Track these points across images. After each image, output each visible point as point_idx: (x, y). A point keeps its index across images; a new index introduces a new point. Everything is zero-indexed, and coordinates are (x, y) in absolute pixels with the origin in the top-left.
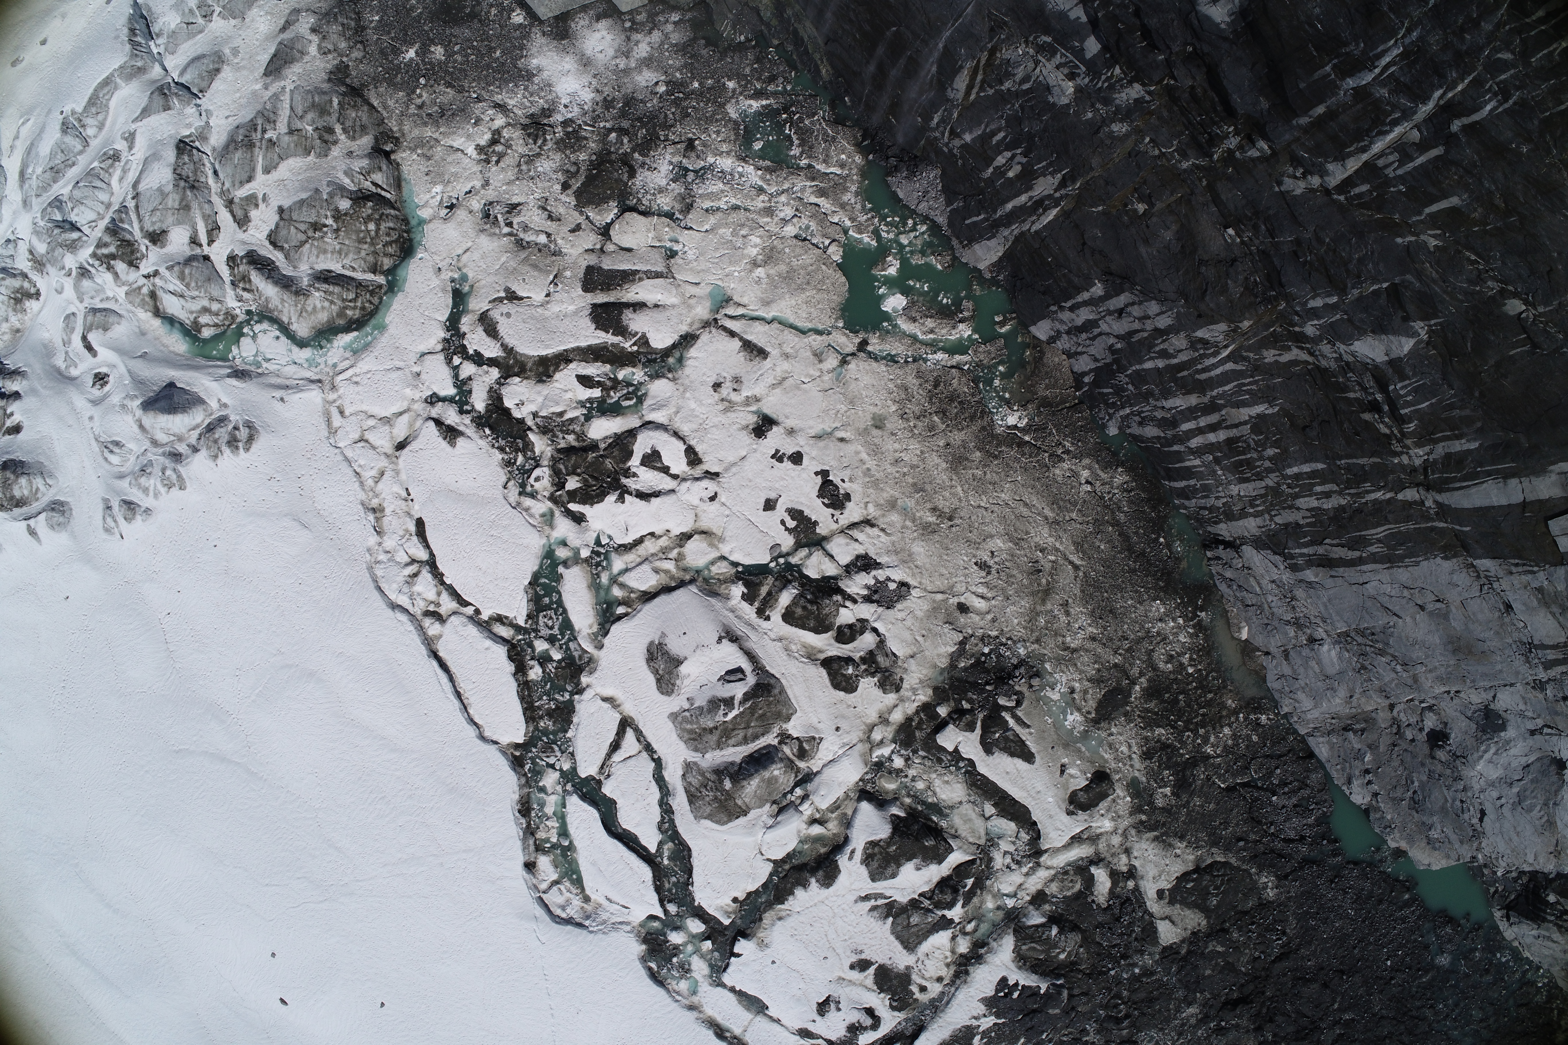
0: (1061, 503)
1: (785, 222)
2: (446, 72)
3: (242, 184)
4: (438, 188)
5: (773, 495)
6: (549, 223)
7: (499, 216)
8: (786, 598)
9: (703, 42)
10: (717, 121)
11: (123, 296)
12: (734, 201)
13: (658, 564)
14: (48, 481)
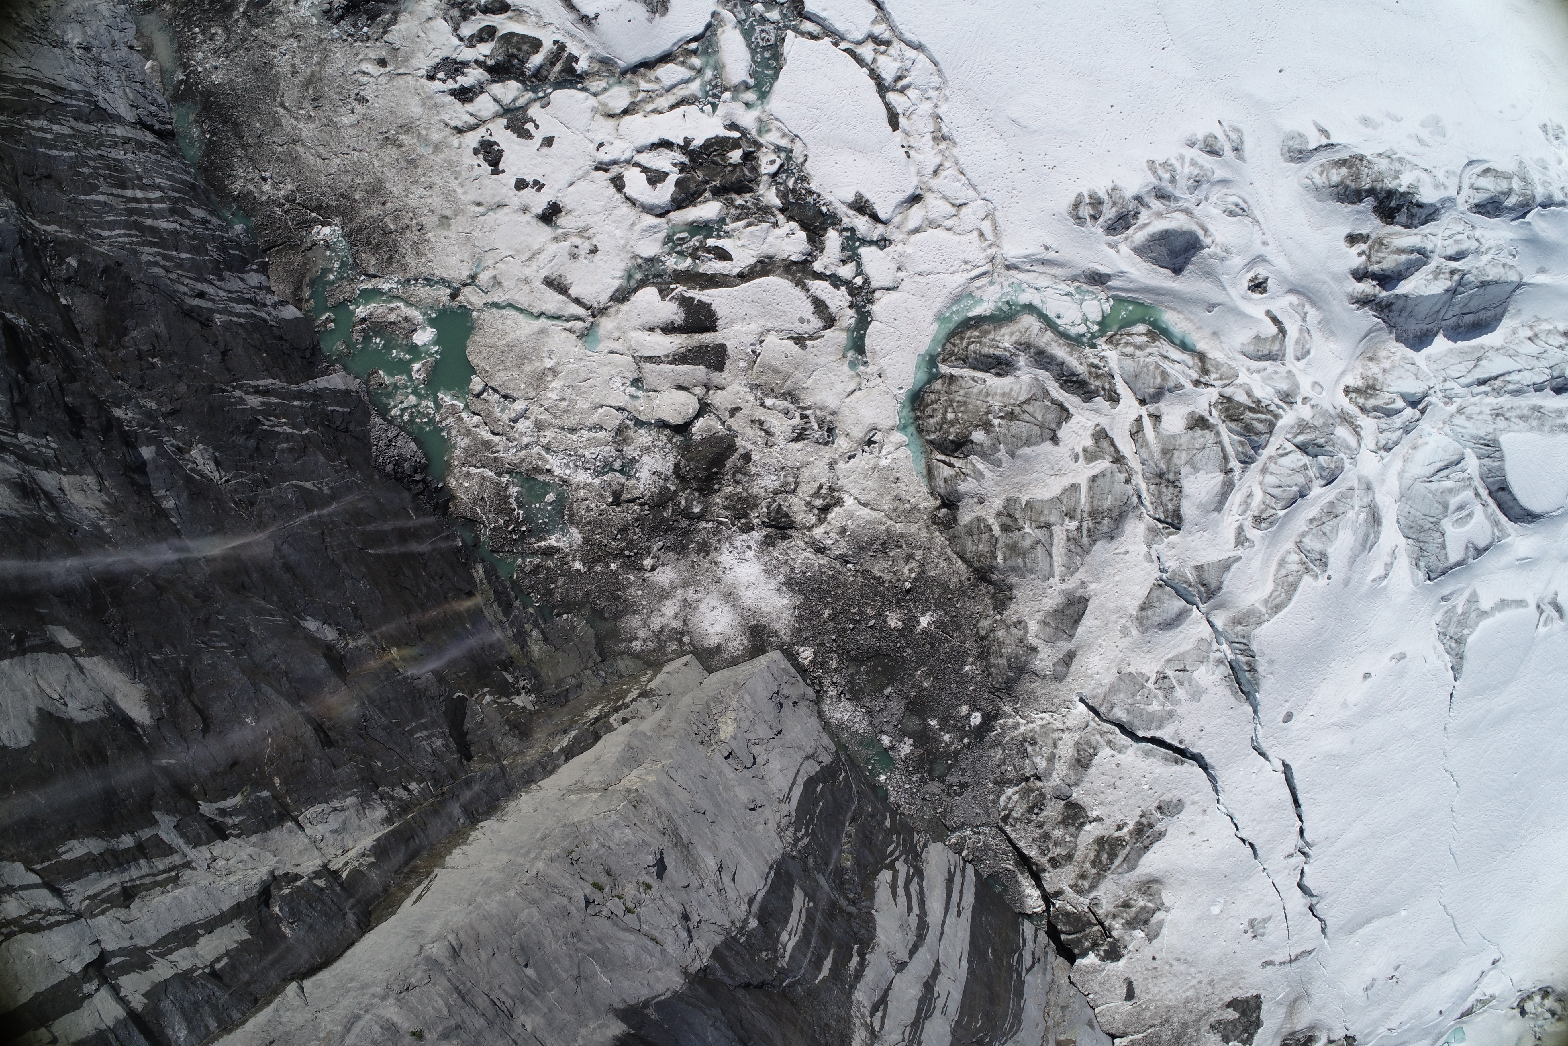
0: (289, 159)
1: (524, 415)
2: (883, 596)
3: (1103, 474)
4: (884, 462)
5: (545, 150)
6: (762, 418)
7: (816, 427)
8: (536, 60)
9: (607, 615)
10: (590, 523)
11: (1240, 375)
12: (574, 438)
13: (655, 87)
14: (1309, 182)
